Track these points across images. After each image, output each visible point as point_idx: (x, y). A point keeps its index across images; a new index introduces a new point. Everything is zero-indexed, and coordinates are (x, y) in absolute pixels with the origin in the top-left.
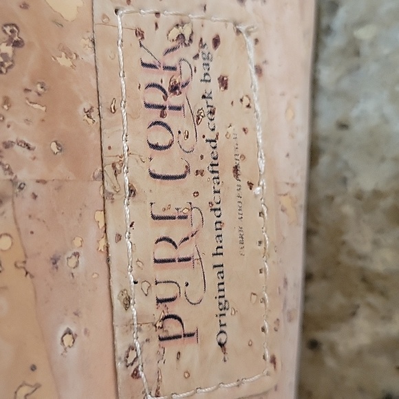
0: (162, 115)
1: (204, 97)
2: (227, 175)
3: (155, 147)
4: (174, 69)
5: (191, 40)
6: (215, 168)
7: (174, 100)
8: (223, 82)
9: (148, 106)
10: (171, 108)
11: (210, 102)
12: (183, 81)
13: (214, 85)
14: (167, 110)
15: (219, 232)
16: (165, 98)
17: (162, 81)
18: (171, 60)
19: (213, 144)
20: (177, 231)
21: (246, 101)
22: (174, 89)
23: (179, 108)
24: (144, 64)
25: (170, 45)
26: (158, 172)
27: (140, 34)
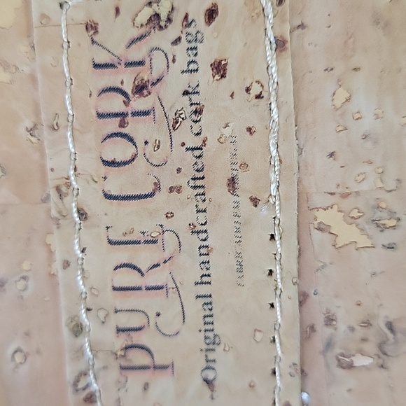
0: (122, 125)
1: (186, 93)
2: (217, 190)
3: (112, 164)
4: (141, 63)
5: (169, 20)
6: (198, 183)
7: (139, 104)
8: (220, 69)
9: (100, 116)
10: (135, 114)
11: (195, 98)
12: (155, 76)
13: (205, 75)
14: (129, 118)
15: (205, 258)
16: (126, 104)
17: (122, 83)
18: (137, 53)
19: (197, 153)
20: (144, 257)
21: (256, 90)
22: (140, 89)
23: (146, 113)
24: (96, 66)
25: (136, 33)
26: (114, 193)
27: (92, 27)
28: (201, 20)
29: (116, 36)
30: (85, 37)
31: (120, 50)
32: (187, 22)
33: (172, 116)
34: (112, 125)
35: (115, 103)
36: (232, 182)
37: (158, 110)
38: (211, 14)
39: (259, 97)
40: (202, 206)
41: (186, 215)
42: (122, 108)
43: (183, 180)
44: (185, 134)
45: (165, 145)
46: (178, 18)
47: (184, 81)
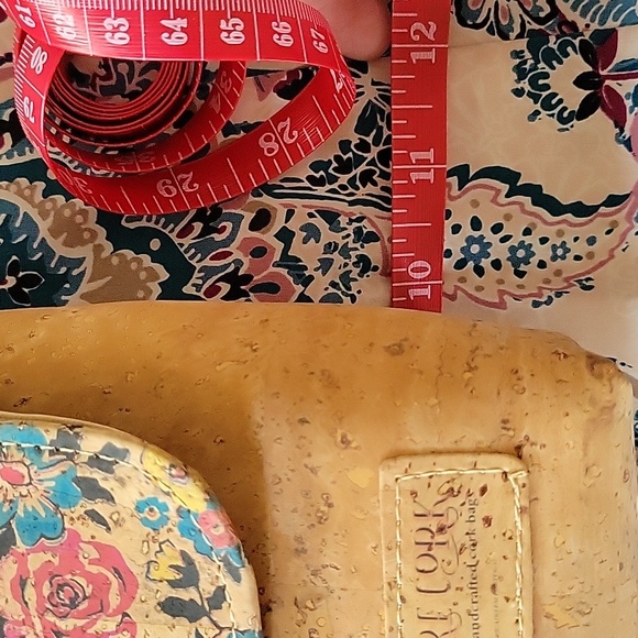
28: (478, 493)
29: (428, 500)
30: (410, 499)
31: (430, 507)
32: (469, 494)
33: (459, 547)
34: (424, 549)
35: (426, 537)
36: (494, 586)
37: (451, 543)
38: (484, 490)
39: (510, 538)
40: (475, 600)
41: (465, 604)
42: (430, 541)
43: (464, 584)
44: (466, 557)
45: (454, 562)
46: (464, 492)
47: (467, 527)
